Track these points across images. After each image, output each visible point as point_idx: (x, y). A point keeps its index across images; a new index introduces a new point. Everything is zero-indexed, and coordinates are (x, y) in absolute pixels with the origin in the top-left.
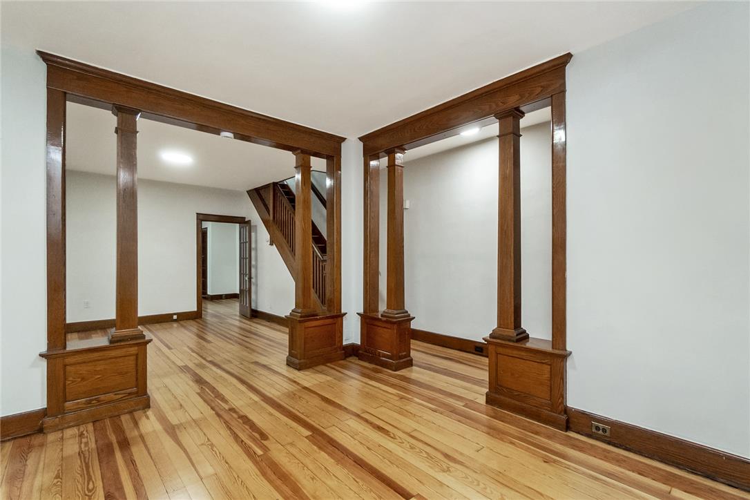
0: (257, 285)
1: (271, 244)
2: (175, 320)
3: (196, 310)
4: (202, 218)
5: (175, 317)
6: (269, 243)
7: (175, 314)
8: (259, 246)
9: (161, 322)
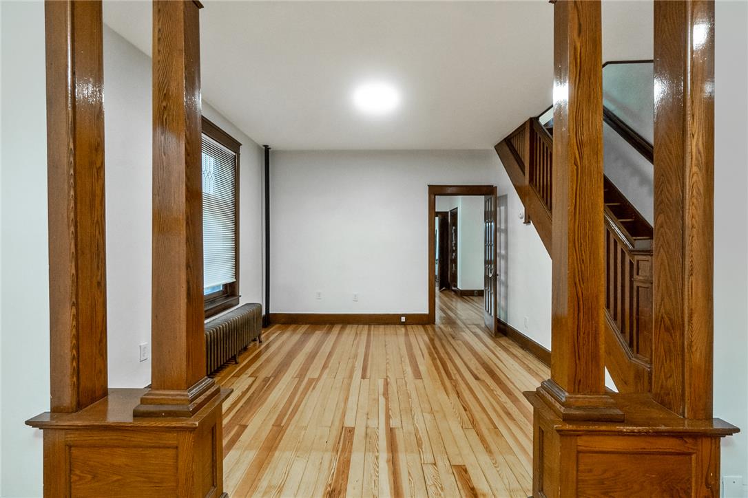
0: (507, 287)
1: (527, 222)
2: (403, 324)
3: (427, 312)
4: (436, 191)
5: (403, 319)
6: (523, 220)
7: (403, 315)
8: (510, 225)
9: (388, 324)
